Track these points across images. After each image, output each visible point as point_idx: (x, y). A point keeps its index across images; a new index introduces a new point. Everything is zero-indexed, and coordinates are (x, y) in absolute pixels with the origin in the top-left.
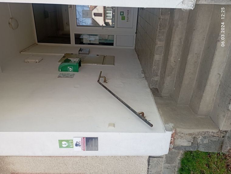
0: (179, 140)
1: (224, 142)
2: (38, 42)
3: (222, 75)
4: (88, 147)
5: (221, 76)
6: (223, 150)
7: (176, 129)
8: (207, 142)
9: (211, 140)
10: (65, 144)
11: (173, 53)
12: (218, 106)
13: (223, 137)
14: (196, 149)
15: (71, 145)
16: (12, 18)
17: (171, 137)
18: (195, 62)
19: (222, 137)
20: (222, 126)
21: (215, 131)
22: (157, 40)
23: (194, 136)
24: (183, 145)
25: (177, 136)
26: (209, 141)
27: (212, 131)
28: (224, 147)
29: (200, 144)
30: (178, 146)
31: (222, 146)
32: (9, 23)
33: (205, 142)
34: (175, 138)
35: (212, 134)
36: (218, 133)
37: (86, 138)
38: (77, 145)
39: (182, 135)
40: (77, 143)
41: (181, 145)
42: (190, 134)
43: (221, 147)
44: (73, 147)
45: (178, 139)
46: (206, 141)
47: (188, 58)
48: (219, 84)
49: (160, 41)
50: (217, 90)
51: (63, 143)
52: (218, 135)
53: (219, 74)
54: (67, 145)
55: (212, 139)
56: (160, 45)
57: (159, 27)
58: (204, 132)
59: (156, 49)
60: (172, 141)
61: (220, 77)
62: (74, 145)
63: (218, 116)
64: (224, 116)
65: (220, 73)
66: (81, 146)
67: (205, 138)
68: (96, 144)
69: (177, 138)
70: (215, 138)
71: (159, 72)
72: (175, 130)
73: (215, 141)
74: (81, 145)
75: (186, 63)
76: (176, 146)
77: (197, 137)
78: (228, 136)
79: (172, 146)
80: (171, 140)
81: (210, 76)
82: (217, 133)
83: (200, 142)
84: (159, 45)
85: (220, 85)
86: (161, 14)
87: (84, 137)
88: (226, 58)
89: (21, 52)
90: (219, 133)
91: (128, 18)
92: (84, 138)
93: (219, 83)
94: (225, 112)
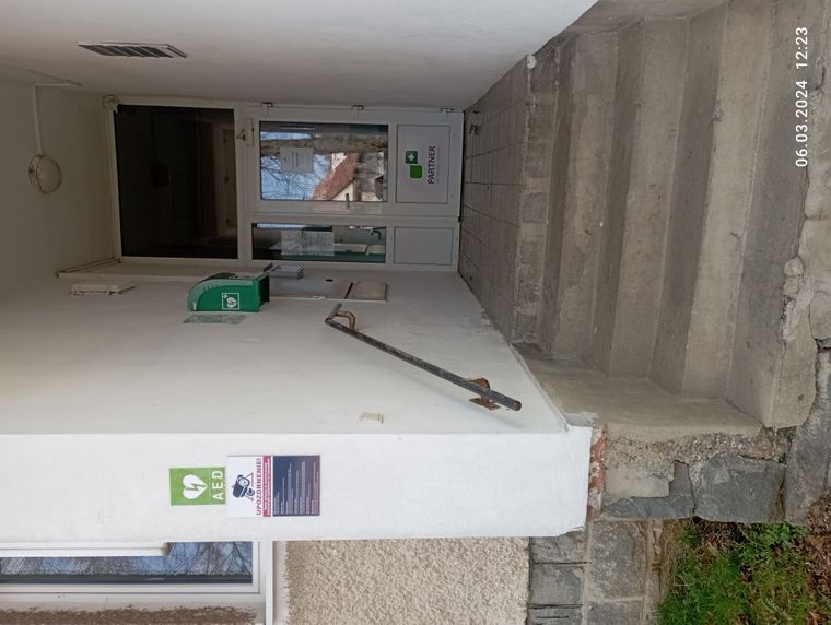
0: (622, 469)
1: (789, 481)
2: (124, 254)
3: (745, 238)
4: (281, 500)
5: (744, 243)
6: (788, 511)
7: (606, 426)
8: (727, 479)
9: (738, 472)
10: (196, 487)
11: (580, 202)
12: (749, 346)
13: (783, 459)
14: (687, 511)
15: (219, 491)
16: (41, 157)
17: (592, 460)
18: (654, 215)
19: (776, 459)
20: (771, 410)
21: (749, 432)
22: (524, 173)
23: (674, 453)
24: (637, 495)
25: (612, 453)
26: (732, 477)
27: (737, 432)
28: (790, 499)
29: (702, 491)
30: (621, 500)
31: (781, 499)
32: (31, 171)
33: (717, 480)
34: (606, 465)
35: (740, 446)
36: (760, 445)
37: (276, 458)
38: (239, 491)
39: (631, 450)
40: (242, 483)
41: (632, 494)
42: (660, 447)
43: (782, 502)
44: (223, 502)
45: (616, 466)
46: (720, 477)
47: (629, 202)
48: (741, 271)
49: (535, 176)
50: (736, 294)
51: (189, 480)
52: (759, 449)
53: (735, 235)
54: (202, 490)
55: (741, 467)
56: (535, 192)
57: (527, 129)
58: (709, 435)
59: (523, 203)
60: (596, 475)
61: (739, 244)
62: (230, 491)
63: (752, 382)
64: (771, 370)
65: (740, 232)
66: (255, 496)
67: (715, 462)
68: (312, 487)
69: (614, 463)
70: (754, 464)
71: (540, 284)
72: (601, 427)
73: (755, 475)
74: (255, 489)
75: (624, 219)
76: (614, 501)
77: (687, 461)
78: (797, 453)
79: (599, 498)
80: (594, 469)
81: (706, 241)
82: (756, 443)
83: (700, 484)
84: (531, 192)
85: (743, 275)
86: (532, 89)
87: (267, 454)
88: (751, 176)
89: (61, 275)
90: (765, 443)
91: (431, 171)
92: (266, 458)
93: (741, 267)
94: (773, 355)
